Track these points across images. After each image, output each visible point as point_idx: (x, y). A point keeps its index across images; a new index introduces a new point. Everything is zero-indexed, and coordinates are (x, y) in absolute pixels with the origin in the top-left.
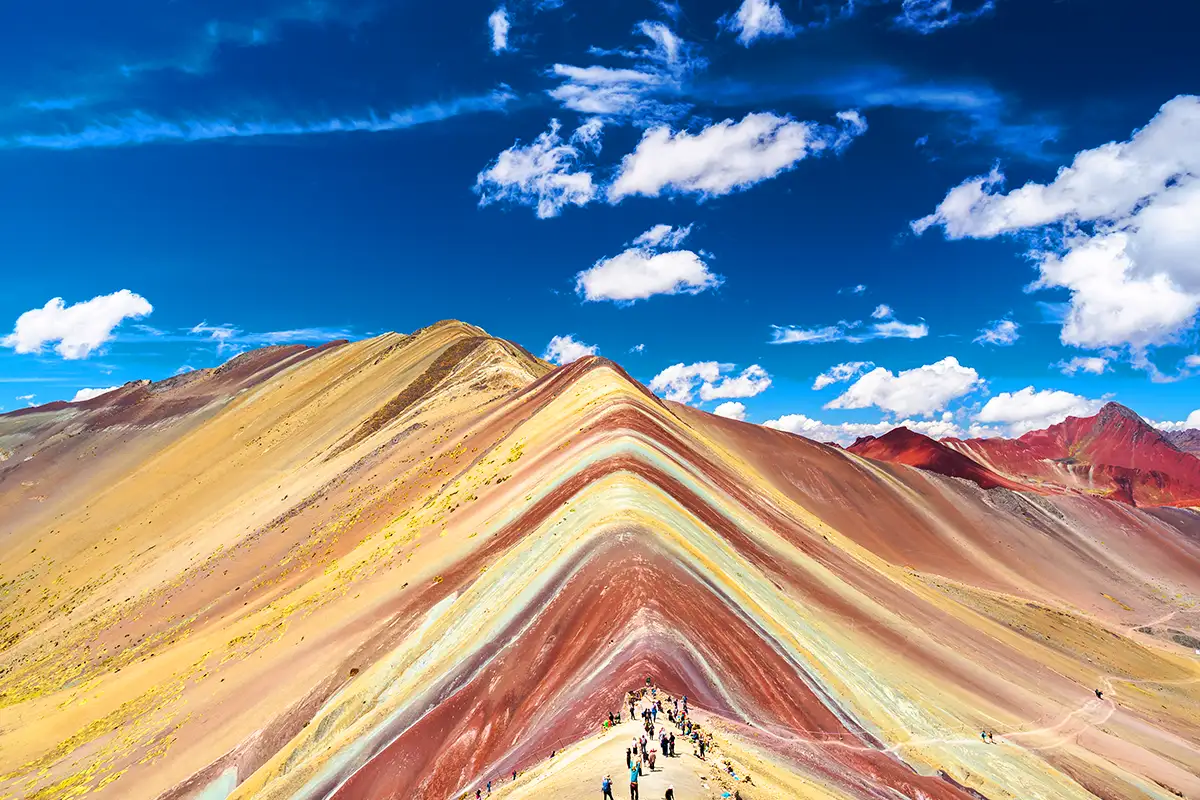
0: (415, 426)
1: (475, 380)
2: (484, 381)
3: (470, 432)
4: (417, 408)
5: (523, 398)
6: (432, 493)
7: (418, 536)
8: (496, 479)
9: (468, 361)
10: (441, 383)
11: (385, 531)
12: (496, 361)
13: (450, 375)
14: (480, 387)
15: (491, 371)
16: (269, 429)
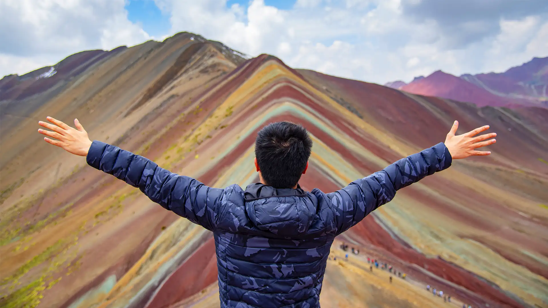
0: (173, 96)
1: (202, 68)
2: (206, 68)
3: (203, 99)
4: (172, 85)
5: (230, 78)
6: (187, 133)
7: (183, 158)
8: (220, 126)
9: (197, 57)
10: (183, 70)
11: (165, 155)
12: (212, 56)
13: (188, 66)
14: (204, 71)
15: (210, 62)
16: (90, 99)
